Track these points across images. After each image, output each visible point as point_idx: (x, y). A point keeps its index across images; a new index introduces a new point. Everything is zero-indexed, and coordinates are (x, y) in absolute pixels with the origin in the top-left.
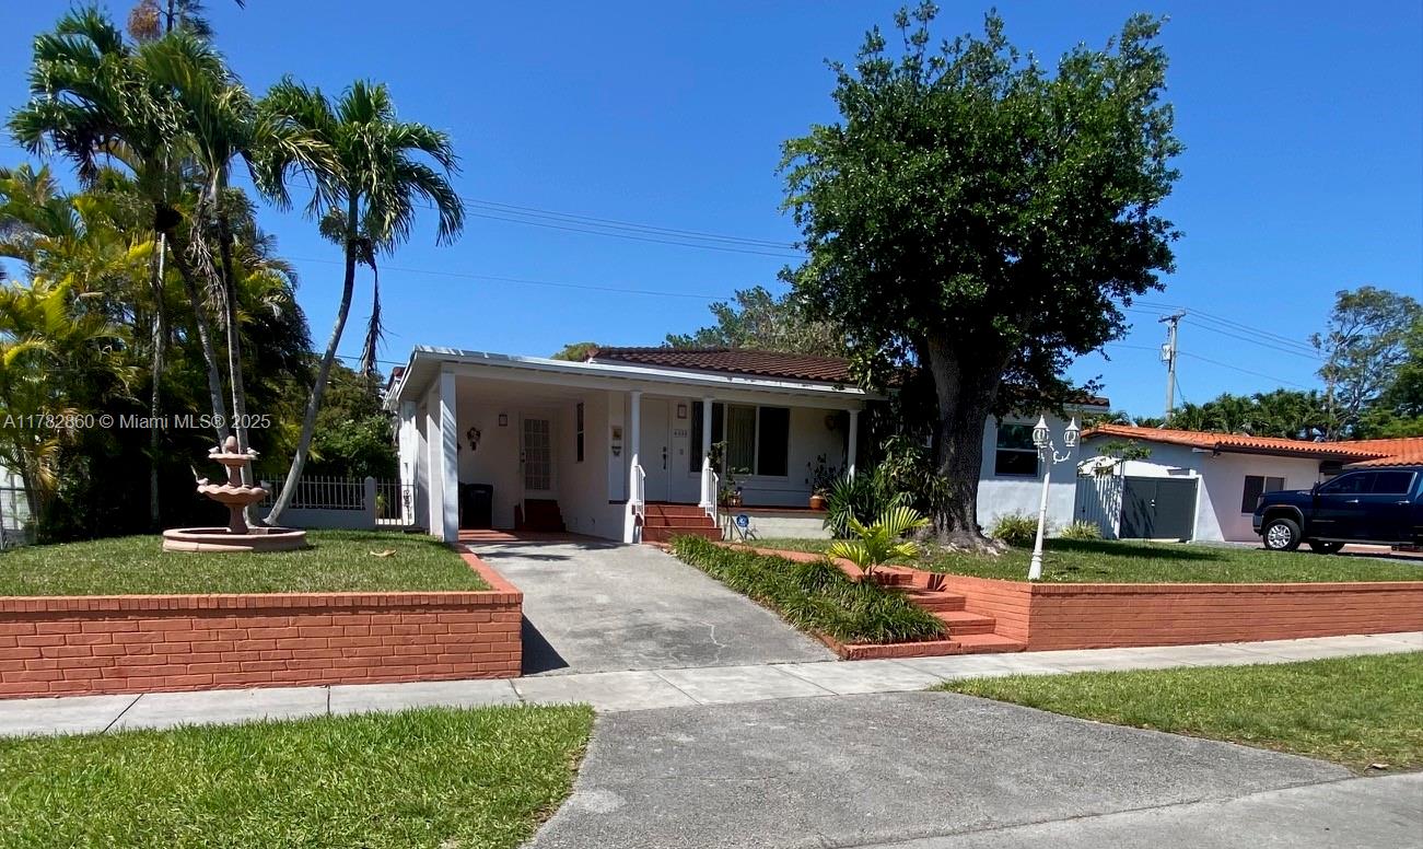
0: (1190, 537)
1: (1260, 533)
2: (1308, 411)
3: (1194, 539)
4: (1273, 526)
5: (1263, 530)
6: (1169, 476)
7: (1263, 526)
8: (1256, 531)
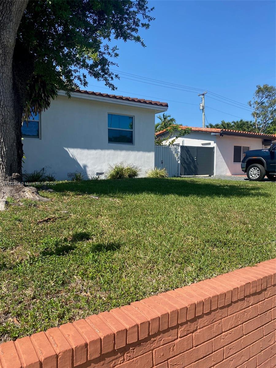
0: (213, 174)
1: (245, 171)
2: (250, 127)
3: (215, 175)
4: (251, 168)
5: (246, 170)
6: (202, 146)
7: (247, 168)
8: (243, 170)
